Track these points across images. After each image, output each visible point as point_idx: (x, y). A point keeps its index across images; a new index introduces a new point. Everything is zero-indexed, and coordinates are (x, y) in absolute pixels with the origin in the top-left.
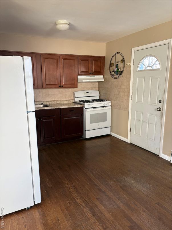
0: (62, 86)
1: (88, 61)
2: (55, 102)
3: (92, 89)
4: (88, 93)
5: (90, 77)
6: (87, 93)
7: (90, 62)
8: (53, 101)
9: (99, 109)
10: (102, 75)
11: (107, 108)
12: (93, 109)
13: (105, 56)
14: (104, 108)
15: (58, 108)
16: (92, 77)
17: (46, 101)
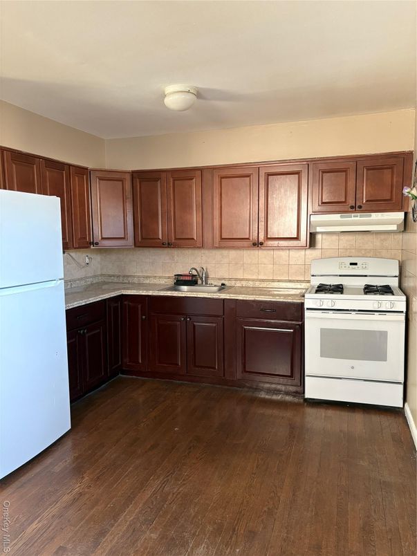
0: (262, 244)
1: (345, 171)
2: (257, 284)
3: (376, 254)
4: (356, 264)
5: (353, 218)
6: (351, 264)
7: (352, 175)
8: (253, 280)
9: (353, 316)
10: (399, 210)
11: (389, 316)
12: (331, 315)
13: (412, 149)
14: (377, 316)
15: (228, 298)
16: (358, 218)
17: (236, 280)
